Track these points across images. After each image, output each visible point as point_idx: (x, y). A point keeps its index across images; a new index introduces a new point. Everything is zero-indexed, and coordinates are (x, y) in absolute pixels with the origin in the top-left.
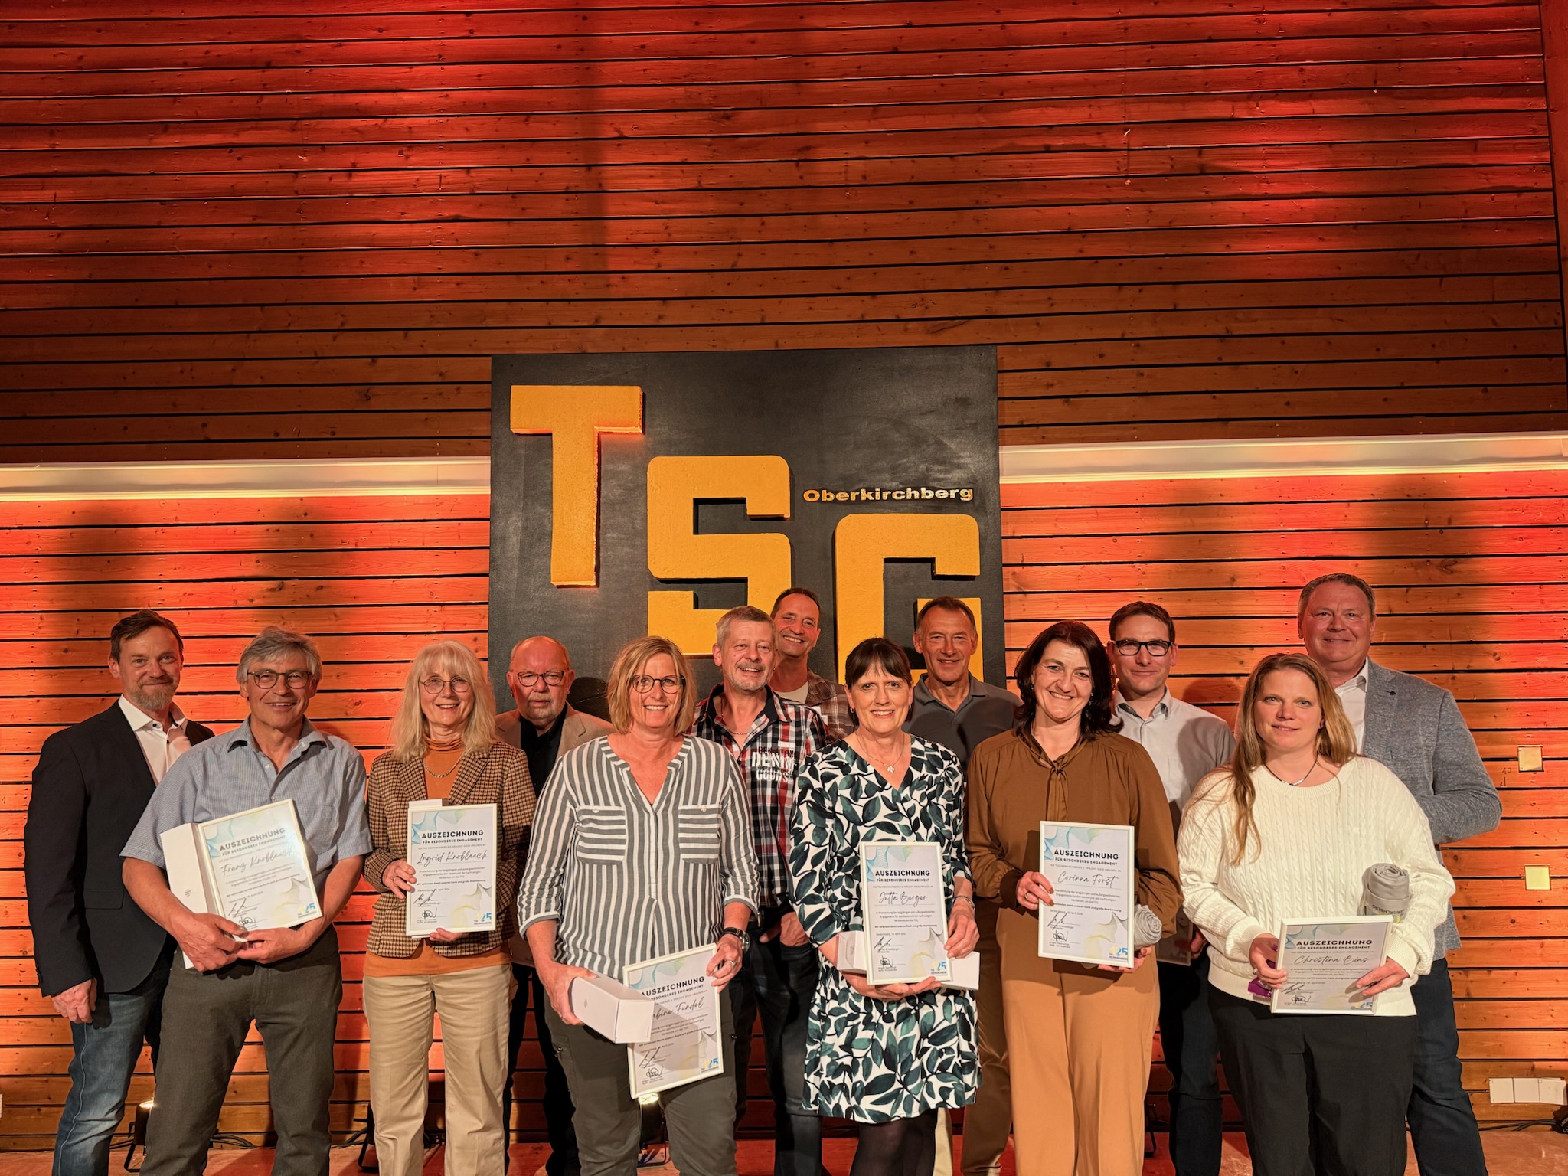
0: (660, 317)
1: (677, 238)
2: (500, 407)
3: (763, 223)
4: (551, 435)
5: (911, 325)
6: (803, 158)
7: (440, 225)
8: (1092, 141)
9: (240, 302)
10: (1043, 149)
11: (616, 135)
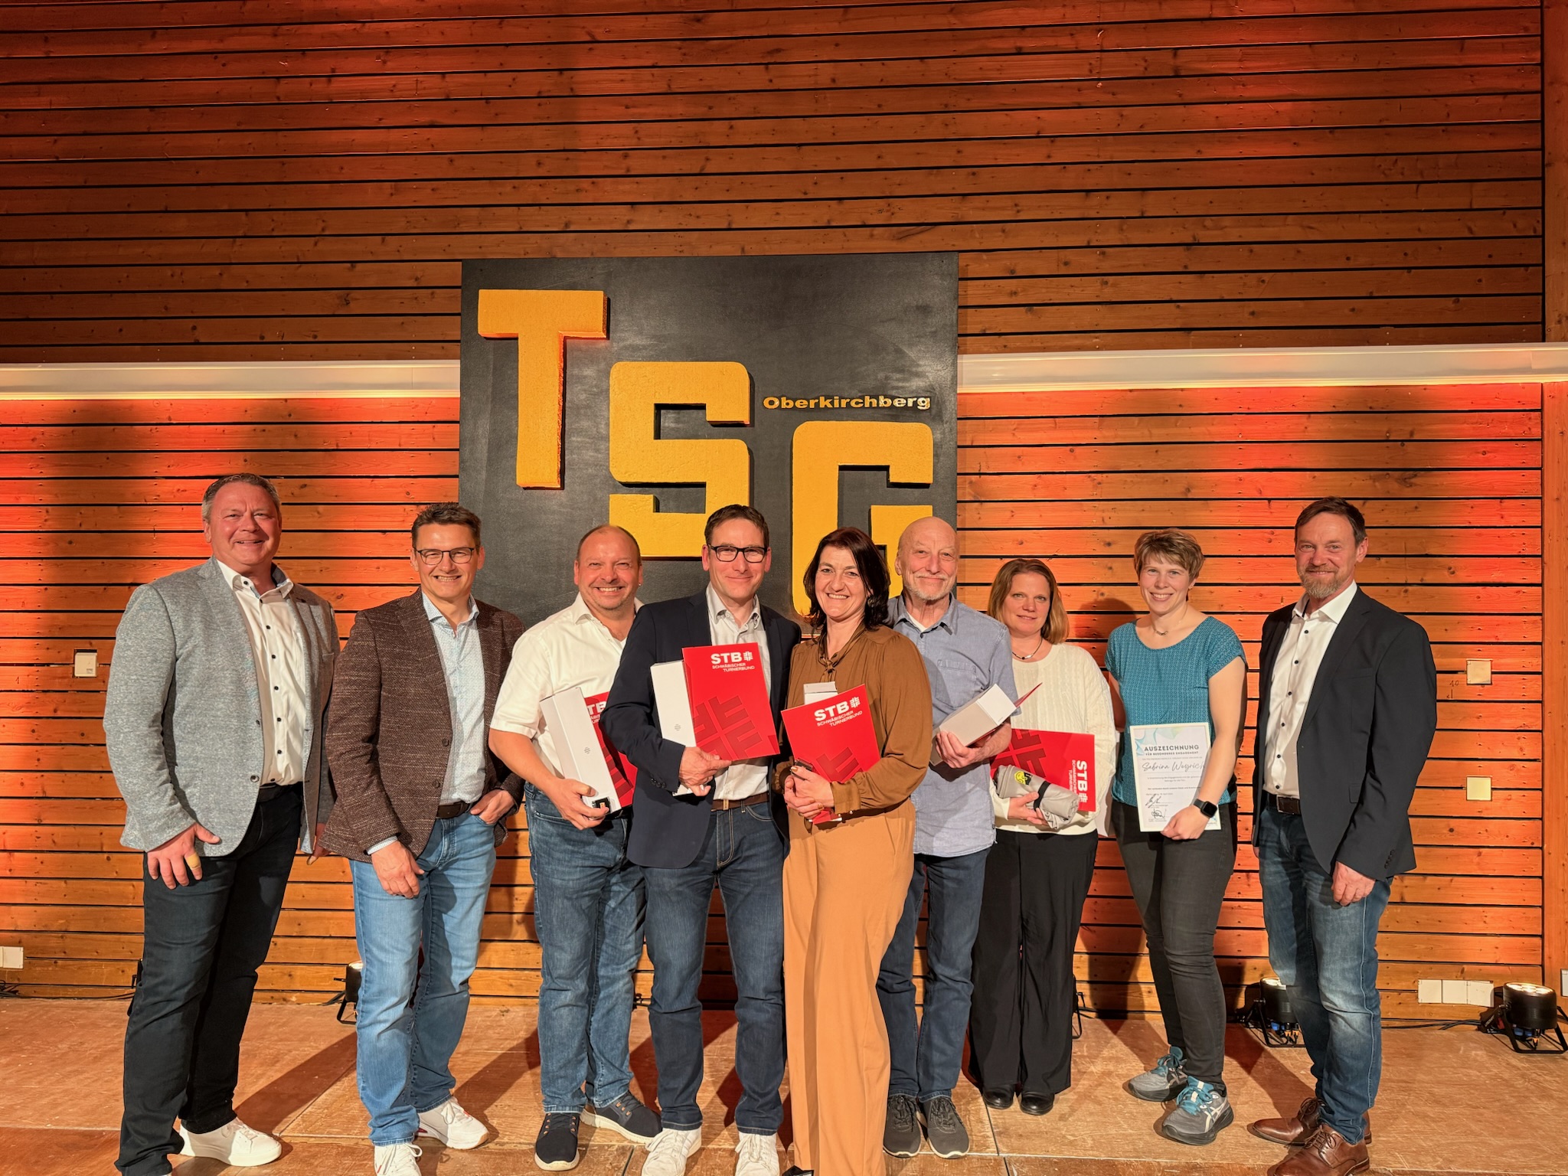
0: (629, 222)
1: (648, 142)
2: (469, 310)
3: (731, 127)
4: (516, 339)
5: (877, 231)
6: (773, 61)
7: (416, 130)
8: (1065, 42)
9: (225, 207)
10: (1014, 51)
11: (588, 38)
